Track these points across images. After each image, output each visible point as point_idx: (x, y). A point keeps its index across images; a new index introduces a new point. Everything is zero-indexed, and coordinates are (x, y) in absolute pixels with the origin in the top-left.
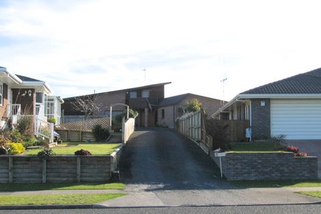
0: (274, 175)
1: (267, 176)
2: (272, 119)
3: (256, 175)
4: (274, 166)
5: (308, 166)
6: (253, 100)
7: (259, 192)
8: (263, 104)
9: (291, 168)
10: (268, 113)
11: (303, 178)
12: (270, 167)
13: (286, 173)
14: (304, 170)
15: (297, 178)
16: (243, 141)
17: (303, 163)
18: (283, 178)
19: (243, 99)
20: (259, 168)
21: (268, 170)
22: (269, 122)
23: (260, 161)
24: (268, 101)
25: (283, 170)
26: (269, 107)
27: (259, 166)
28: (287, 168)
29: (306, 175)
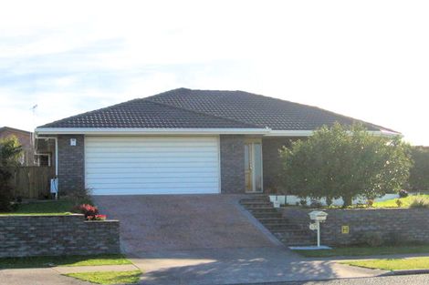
0: (54, 248)
1: (44, 250)
2: (86, 166)
3: (27, 250)
4: (55, 235)
5: (104, 234)
6: (60, 136)
7: (11, 275)
8: (73, 143)
9: (79, 238)
10: (82, 156)
11: (98, 253)
12: (48, 236)
13: (74, 245)
14: (100, 240)
15: (90, 252)
16: (46, 198)
17: (98, 230)
18: (68, 253)
19: (47, 136)
20: (31, 239)
21: (45, 241)
22: (83, 169)
23: (33, 228)
24: (80, 138)
25: (67, 241)
26: (83, 148)
27: (32, 236)
28: (75, 237)
29: (104, 248)
